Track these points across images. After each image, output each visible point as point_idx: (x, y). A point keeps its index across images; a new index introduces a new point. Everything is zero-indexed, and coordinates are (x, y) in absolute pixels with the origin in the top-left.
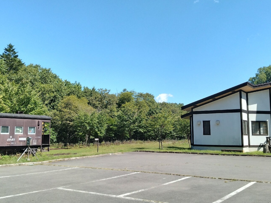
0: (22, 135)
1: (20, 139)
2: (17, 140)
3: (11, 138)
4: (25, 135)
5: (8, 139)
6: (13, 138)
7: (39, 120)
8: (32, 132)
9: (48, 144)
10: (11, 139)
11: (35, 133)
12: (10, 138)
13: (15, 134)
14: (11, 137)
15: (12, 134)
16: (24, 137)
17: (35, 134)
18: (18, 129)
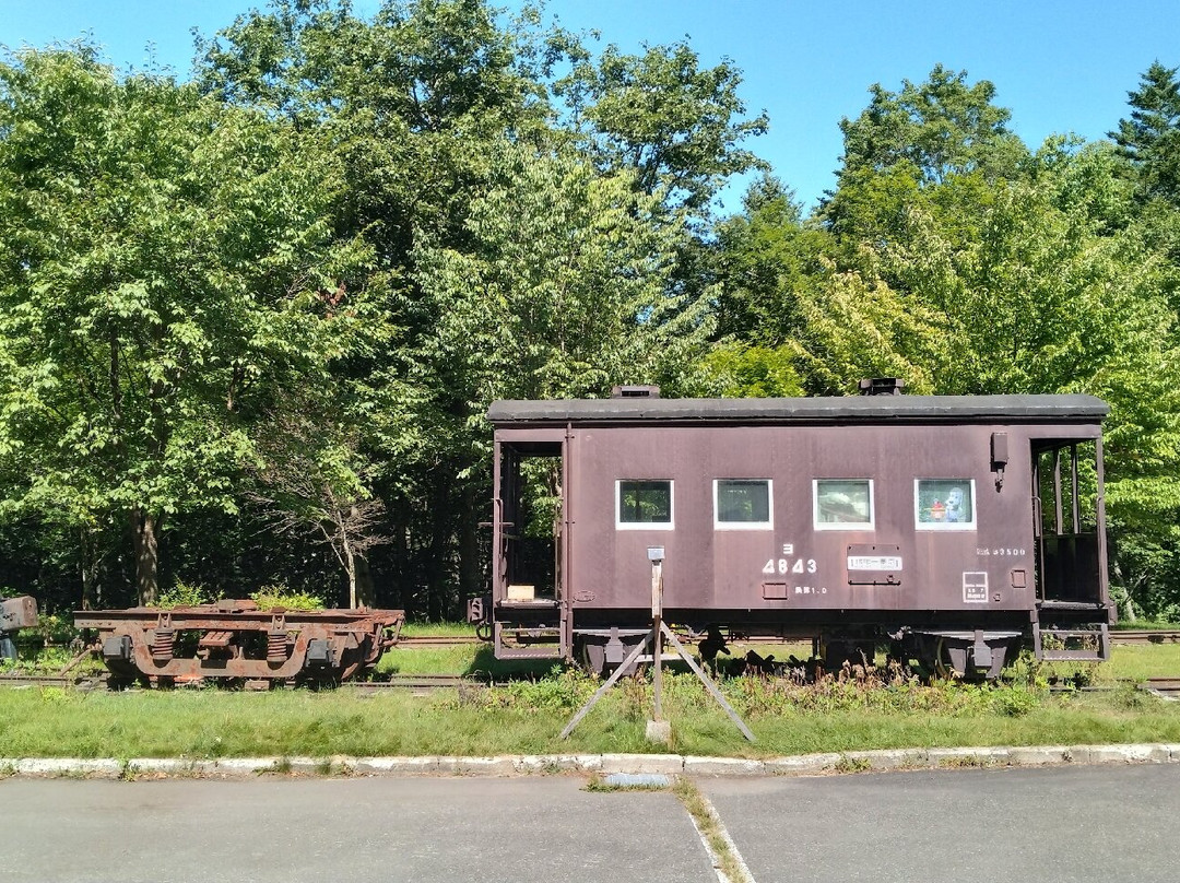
0: (867, 534)
1: (856, 563)
2: (831, 567)
3: (786, 557)
4: (896, 539)
5: (771, 562)
6: (803, 552)
7: (999, 430)
8: (953, 514)
9: (1093, 606)
10: (792, 561)
11: (969, 520)
12: (779, 555)
13: (819, 525)
14: (789, 549)
15: (797, 528)
16: (886, 551)
17: (973, 526)
18: (840, 497)
